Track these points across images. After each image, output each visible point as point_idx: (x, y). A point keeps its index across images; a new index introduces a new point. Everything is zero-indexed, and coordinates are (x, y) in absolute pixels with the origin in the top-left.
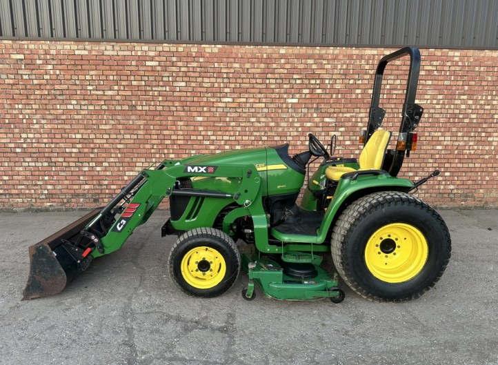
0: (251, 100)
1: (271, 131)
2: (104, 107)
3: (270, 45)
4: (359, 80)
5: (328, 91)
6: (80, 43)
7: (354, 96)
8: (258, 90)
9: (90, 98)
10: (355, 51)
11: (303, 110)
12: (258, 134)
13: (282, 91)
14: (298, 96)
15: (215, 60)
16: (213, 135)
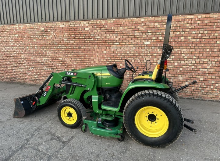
0: (127, 43)
1: (136, 58)
2: (70, 48)
3: (137, 17)
4: (182, 32)
6: (62, 22)
7: (180, 40)
8: (130, 39)
9: (65, 44)
10: (181, 17)
11: (153, 48)
12: (130, 59)
13: (142, 38)
14: (150, 41)
15: (112, 26)
16: (110, 59)
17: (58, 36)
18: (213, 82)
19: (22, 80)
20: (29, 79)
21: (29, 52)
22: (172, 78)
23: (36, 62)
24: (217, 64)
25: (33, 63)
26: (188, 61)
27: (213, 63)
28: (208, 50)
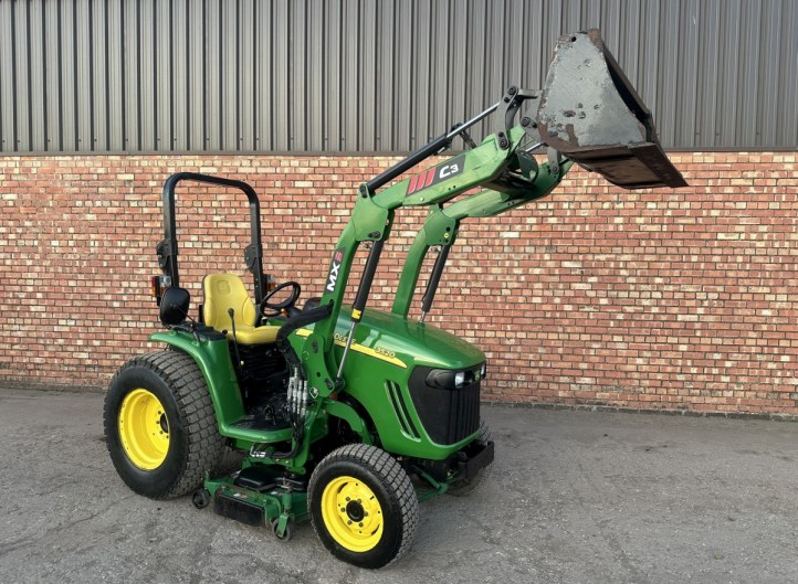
1: (477, 281)
2: (235, 246)
4: (618, 202)
5: (567, 220)
6: (208, 158)
7: (611, 228)
9: (216, 232)
11: (528, 249)
12: (455, 284)
13: (495, 220)
14: (518, 227)
16: (387, 286)
17: (190, 204)
18: (717, 356)
19: (20, 370)
20: (52, 364)
21: (62, 261)
22: (595, 346)
23: (88, 297)
24: (724, 300)
25: (77, 303)
26: (640, 292)
27: (711, 296)
28: (694, 259)
